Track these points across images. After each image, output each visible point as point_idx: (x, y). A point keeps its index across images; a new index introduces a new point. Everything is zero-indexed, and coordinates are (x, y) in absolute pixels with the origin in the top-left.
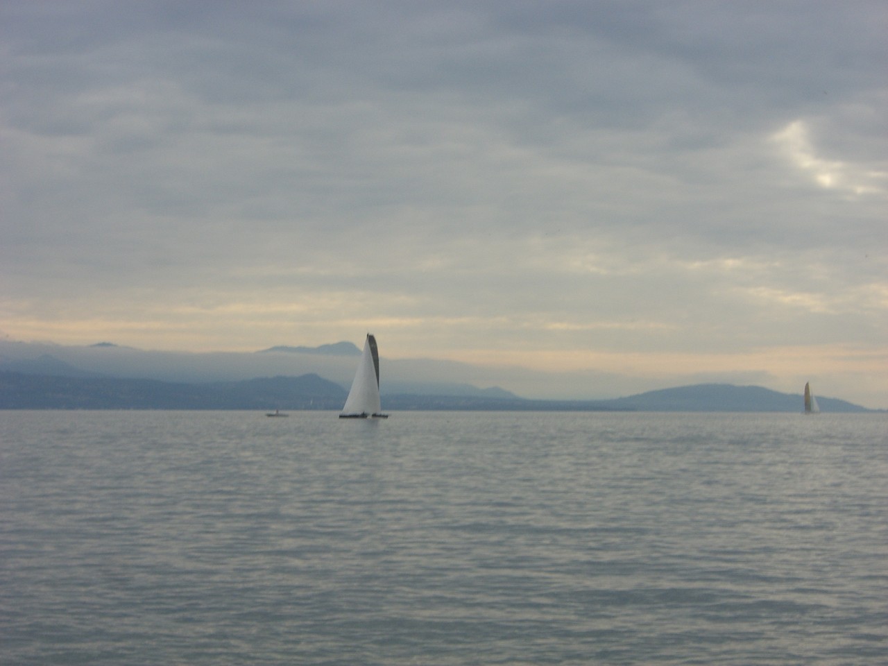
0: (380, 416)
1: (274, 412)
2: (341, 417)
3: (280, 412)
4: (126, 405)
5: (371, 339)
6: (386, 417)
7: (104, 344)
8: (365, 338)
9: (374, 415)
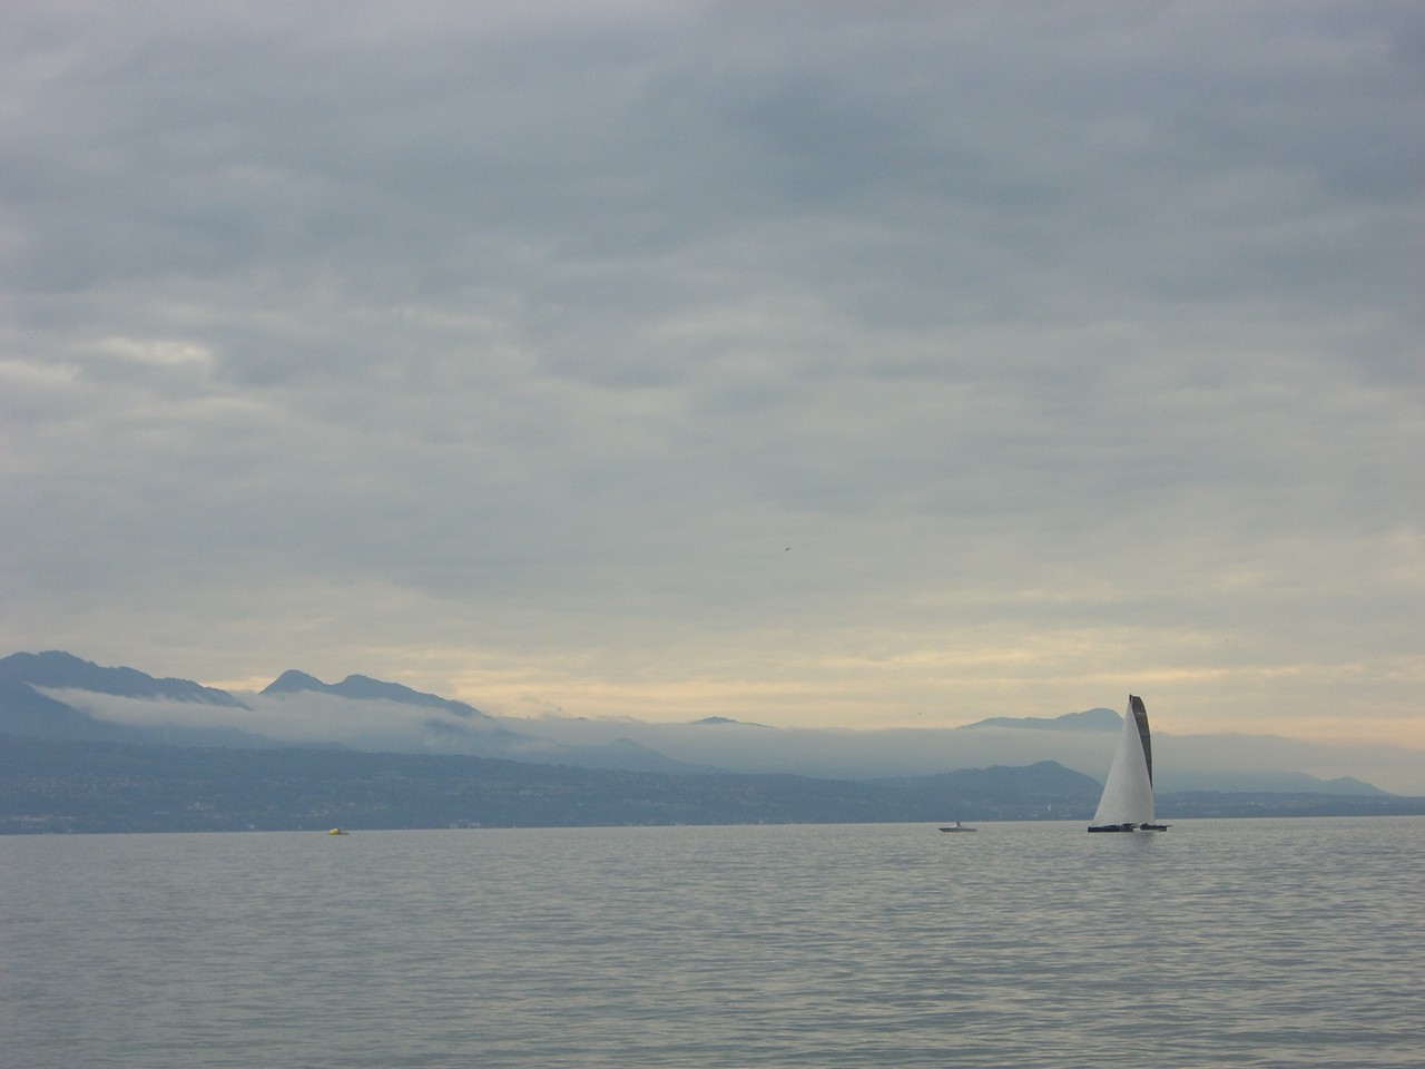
0: (1154, 827)
1: (954, 825)
2: (1091, 830)
3: (964, 824)
4: (752, 817)
5: (1136, 704)
6: (1163, 828)
7: (714, 720)
8: (1126, 702)
9: (1145, 827)
